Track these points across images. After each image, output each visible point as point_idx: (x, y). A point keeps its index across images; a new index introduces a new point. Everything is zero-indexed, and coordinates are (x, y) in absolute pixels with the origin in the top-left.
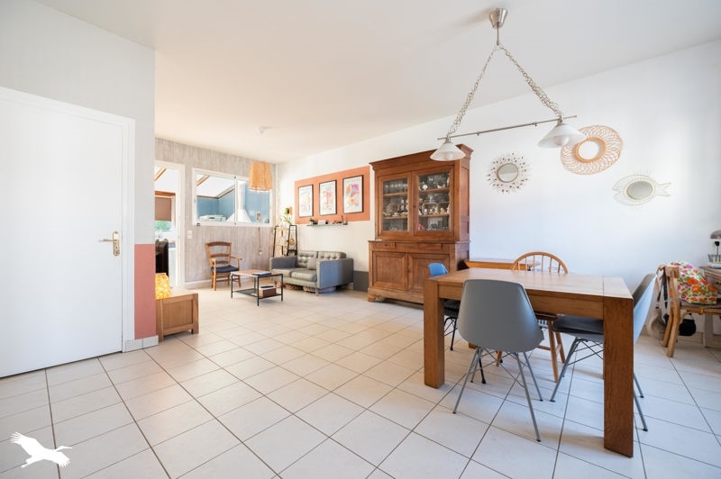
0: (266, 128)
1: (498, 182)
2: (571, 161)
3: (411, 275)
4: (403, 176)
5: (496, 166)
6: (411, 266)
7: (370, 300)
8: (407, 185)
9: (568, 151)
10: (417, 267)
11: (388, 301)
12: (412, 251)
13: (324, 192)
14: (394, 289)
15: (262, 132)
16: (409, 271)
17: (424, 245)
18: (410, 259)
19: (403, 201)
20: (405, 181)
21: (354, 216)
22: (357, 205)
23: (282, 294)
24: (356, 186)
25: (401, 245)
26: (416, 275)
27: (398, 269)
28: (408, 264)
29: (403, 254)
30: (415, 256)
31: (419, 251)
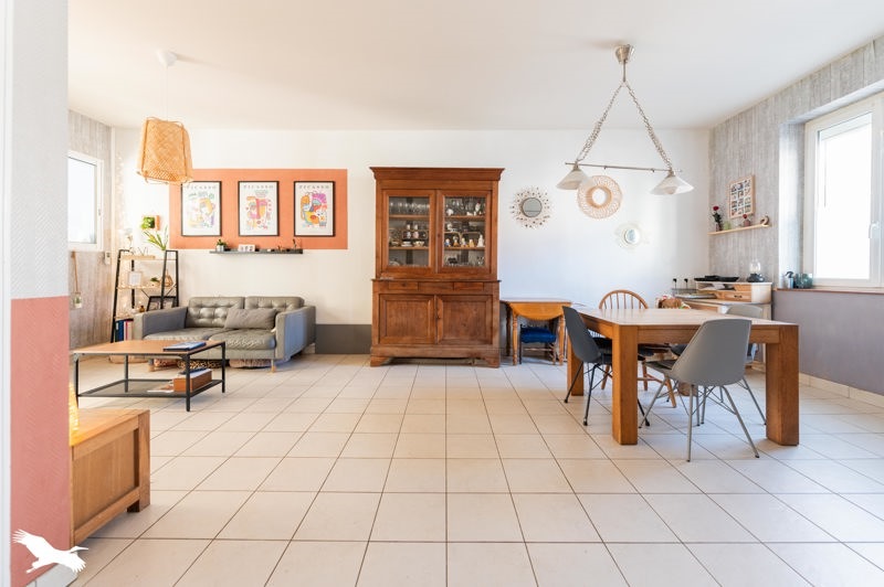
0: (179, 57)
1: (521, 216)
2: (585, 204)
3: (441, 323)
4: (421, 193)
5: (521, 198)
6: (441, 312)
7: (374, 364)
8: (428, 206)
9: (583, 195)
10: (449, 312)
11: (396, 361)
12: (444, 292)
13: (249, 198)
14: (414, 344)
15: (170, 64)
16: (438, 318)
17: (459, 285)
18: (441, 302)
19: (409, 227)
20: (425, 200)
21: (316, 241)
22: (323, 225)
23: (223, 381)
24: (322, 197)
25: (427, 284)
26: (448, 322)
27: (421, 316)
28: (437, 309)
29: (430, 296)
30: (445, 298)
31: (455, 293)
